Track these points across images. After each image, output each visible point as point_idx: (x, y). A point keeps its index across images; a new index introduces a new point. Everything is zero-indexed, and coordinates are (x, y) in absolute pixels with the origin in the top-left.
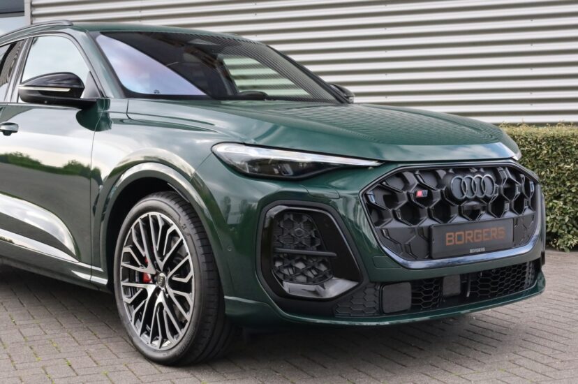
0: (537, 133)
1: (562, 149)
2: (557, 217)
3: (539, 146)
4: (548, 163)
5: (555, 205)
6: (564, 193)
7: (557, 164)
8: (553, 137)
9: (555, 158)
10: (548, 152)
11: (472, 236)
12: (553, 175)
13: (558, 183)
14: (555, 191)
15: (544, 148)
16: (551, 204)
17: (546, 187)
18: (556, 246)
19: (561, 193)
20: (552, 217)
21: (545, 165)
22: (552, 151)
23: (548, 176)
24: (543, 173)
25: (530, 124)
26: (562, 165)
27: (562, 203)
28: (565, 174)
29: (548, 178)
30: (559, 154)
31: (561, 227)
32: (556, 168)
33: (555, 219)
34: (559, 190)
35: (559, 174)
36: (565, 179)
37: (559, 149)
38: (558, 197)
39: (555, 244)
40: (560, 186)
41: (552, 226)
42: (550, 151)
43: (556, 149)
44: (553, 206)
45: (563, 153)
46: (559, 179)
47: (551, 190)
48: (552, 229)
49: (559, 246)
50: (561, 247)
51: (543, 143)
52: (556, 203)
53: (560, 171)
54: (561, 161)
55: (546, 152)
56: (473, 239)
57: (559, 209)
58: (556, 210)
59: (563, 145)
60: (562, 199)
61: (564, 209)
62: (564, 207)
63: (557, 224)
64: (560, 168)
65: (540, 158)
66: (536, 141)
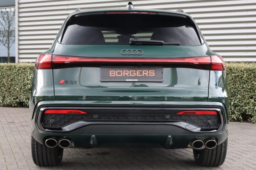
0: (242, 67)
1: (253, 75)
2: (251, 107)
3: (242, 73)
6: (255, 96)
7: (251, 82)
8: (249, 69)
9: (250, 79)
10: (247, 76)
12: (249, 87)
13: (251, 91)
14: (250, 95)
15: (245, 74)
16: (248, 101)
17: (246, 93)
18: (251, 121)
19: (253, 96)
20: (249, 107)
21: (246, 82)
22: (249, 76)
23: (247, 87)
24: (244, 86)
25: (246, 62)
26: (253, 83)
27: (253, 101)
28: (255, 86)
29: (247, 88)
30: (252, 77)
31: (253, 112)
32: (251, 84)
33: (250, 108)
34: (252, 95)
35: (252, 86)
36: (255, 89)
37: (252, 74)
38: (252, 98)
39: (250, 120)
40: (253, 93)
41: (249, 111)
42: (248, 76)
43: (251, 75)
44: (249, 102)
45: (254, 77)
46: (252, 89)
47: (248, 94)
48: (249, 113)
49: (252, 121)
50: (253, 122)
51: (244, 72)
52: (251, 101)
53: (252, 85)
54: (253, 80)
55: (246, 76)
57: (252, 104)
58: (251, 104)
59: (254, 73)
60: (254, 99)
61: (254, 103)
62: (254, 102)
63: (251, 110)
64: (252, 84)
65: (243, 79)
66: (241, 71)
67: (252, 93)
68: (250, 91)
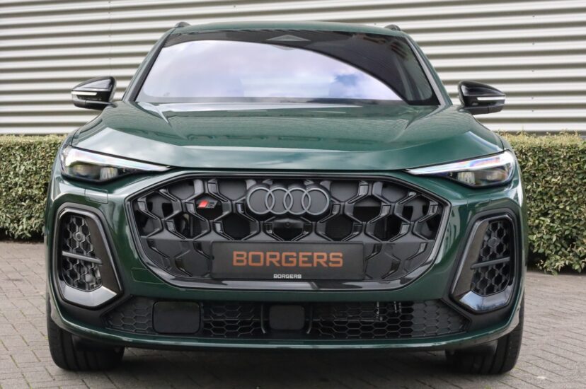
0: (524, 143)
1: (549, 161)
2: (544, 237)
3: (524, 157)
4: (534, 176)
5: (542, 223)
6: (552, 210)
7: (544, 177)
8: (540, 147)
9: (542, 170)
10: (534, 163)
11: (278, 258)
12: (540, 189)
13: (545, 198)
14: (542, 207)
15: (530, 159)
16: (537, 221)
17: (532, 202)
18: (543, 269)
19: (549, 209)
20: (540, 235)
21: (531, 178)
22: (539, 163)
23: (535, 190)
24: (529, 187)
25: (530, 133)
26: (548, 179)
27: (549, 221)
28: (552, 188)
29: (534, 192)
30: (546, 166)
31: (548, 247)
32: (544, 182)
33: (542, 238)
34: (547, 207)
35: (546, 188)
36: (553, 194)
37: (546, 160)
38: (545, 215)
39: (542, 265)
40: (548, 202)
41: (539, 245)
42: (537, 163)
43: (543, 160)
44: (539, 223)
45: (550, 165)
46: (546, 194)
47: (538, 206)
48: (539, 249)
49: (546, 267)
50: (548, 270)
51: (529, 154)
52: (543, 221)
53: (547, 185)
54: (548, 173)
55: (531, 163)
56: (280, 262)
57: (546, 227)
58: (543, 228)
59: (550, 156)
60: (550, 216)
61: (552, 227)
62: (552, 224)
63: (544, 243)
64: (547, 182)
65: (525, 170)
66: (521, 152)
67: (545, 204)
68: (542, 199)
